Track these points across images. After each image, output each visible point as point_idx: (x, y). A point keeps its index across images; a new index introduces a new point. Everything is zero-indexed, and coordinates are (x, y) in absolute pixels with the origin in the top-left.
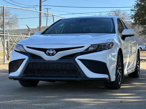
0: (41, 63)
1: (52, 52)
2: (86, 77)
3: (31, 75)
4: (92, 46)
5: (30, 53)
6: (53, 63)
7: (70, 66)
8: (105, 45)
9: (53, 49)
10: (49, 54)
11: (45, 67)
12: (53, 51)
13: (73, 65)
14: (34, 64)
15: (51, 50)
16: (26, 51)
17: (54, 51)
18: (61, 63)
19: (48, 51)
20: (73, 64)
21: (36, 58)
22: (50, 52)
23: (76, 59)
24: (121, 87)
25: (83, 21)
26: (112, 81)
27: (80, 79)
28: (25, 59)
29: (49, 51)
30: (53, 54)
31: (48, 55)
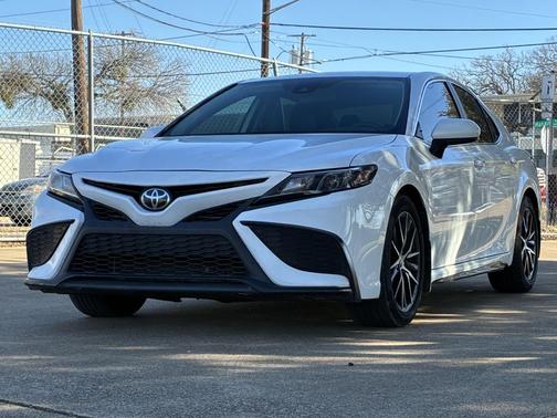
0: (124, 235)
1: (157, 198)
2: (269, 282)
3: (91, 274)
4: (294, 176)
5: (90, 201)
6: (160, 235)
7: (217, 246)
8: (341, 175)
9: (162, 189)
10: (149, 206)
11: (135, 250)
12: (161, 193)
13: (226, 243)
14: (102, 238)
15: (155, 191)
16: (78, 193)
17: (166, 194)
18: (188, 236)
19: (145, 194)
20: (226, 240)
21: (108, 219)
22: (152, 198)
23: (236, 223)
24: (414, 321)
25: (305, 89)
26: (363, 297)
27: (250, 289)
28: (73, 221)
29: (149, 194)
30: (162, 206)
31: (145, 208)
